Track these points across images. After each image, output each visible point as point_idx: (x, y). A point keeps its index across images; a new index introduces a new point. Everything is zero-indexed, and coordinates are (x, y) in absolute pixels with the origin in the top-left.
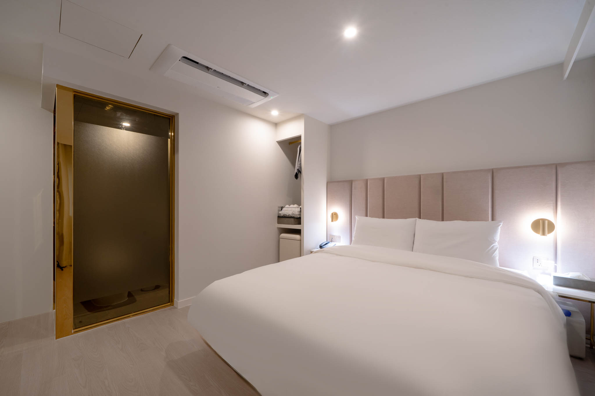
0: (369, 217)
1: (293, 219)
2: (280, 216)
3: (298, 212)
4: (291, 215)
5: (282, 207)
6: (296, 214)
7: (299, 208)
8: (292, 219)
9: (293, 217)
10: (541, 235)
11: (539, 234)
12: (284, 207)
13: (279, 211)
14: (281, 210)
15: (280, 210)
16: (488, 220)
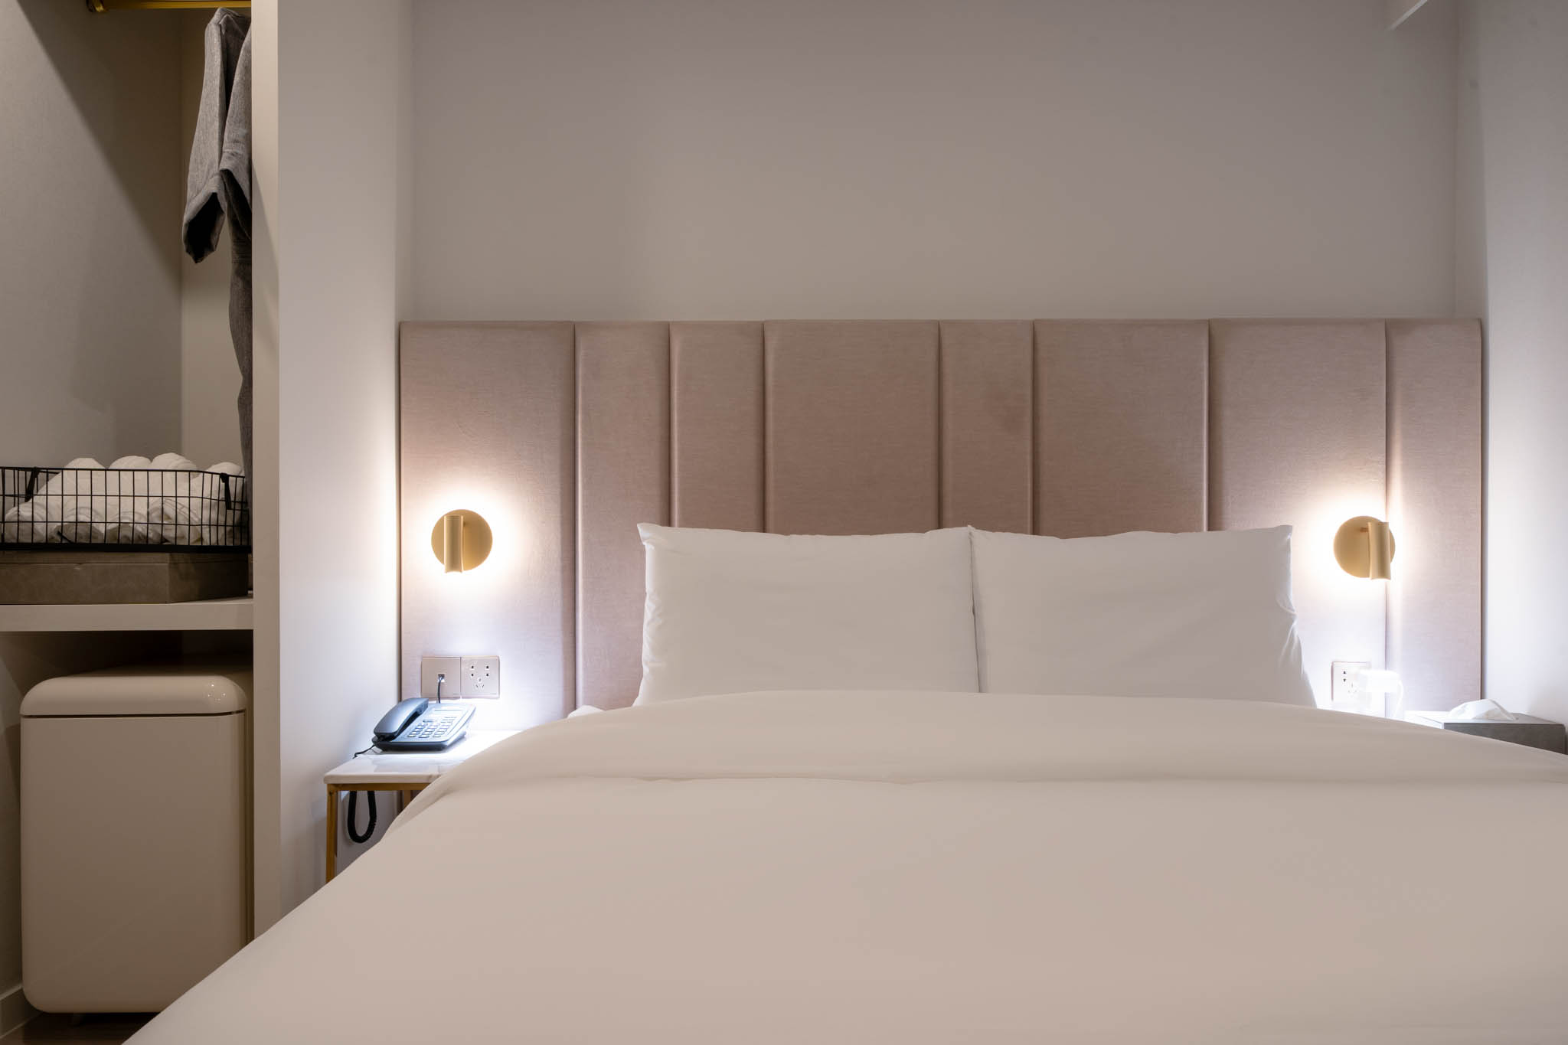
0: (680, 526)
1: (167, 555)
2: (25, 539)
3: (207, 502)
4: (139, 528)
5: (35, 471)
6: (195, 520)
7: (216, 478)
8: (161, 562)
9: (162, 546)
10: (1372, 579)
11: (1368, 576)
12: (50, 472)
13: (9, 500)
14: (29, 495)
15: (22, 492)
16: (1200, 530)
